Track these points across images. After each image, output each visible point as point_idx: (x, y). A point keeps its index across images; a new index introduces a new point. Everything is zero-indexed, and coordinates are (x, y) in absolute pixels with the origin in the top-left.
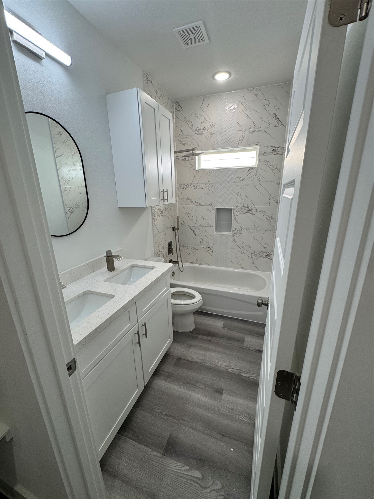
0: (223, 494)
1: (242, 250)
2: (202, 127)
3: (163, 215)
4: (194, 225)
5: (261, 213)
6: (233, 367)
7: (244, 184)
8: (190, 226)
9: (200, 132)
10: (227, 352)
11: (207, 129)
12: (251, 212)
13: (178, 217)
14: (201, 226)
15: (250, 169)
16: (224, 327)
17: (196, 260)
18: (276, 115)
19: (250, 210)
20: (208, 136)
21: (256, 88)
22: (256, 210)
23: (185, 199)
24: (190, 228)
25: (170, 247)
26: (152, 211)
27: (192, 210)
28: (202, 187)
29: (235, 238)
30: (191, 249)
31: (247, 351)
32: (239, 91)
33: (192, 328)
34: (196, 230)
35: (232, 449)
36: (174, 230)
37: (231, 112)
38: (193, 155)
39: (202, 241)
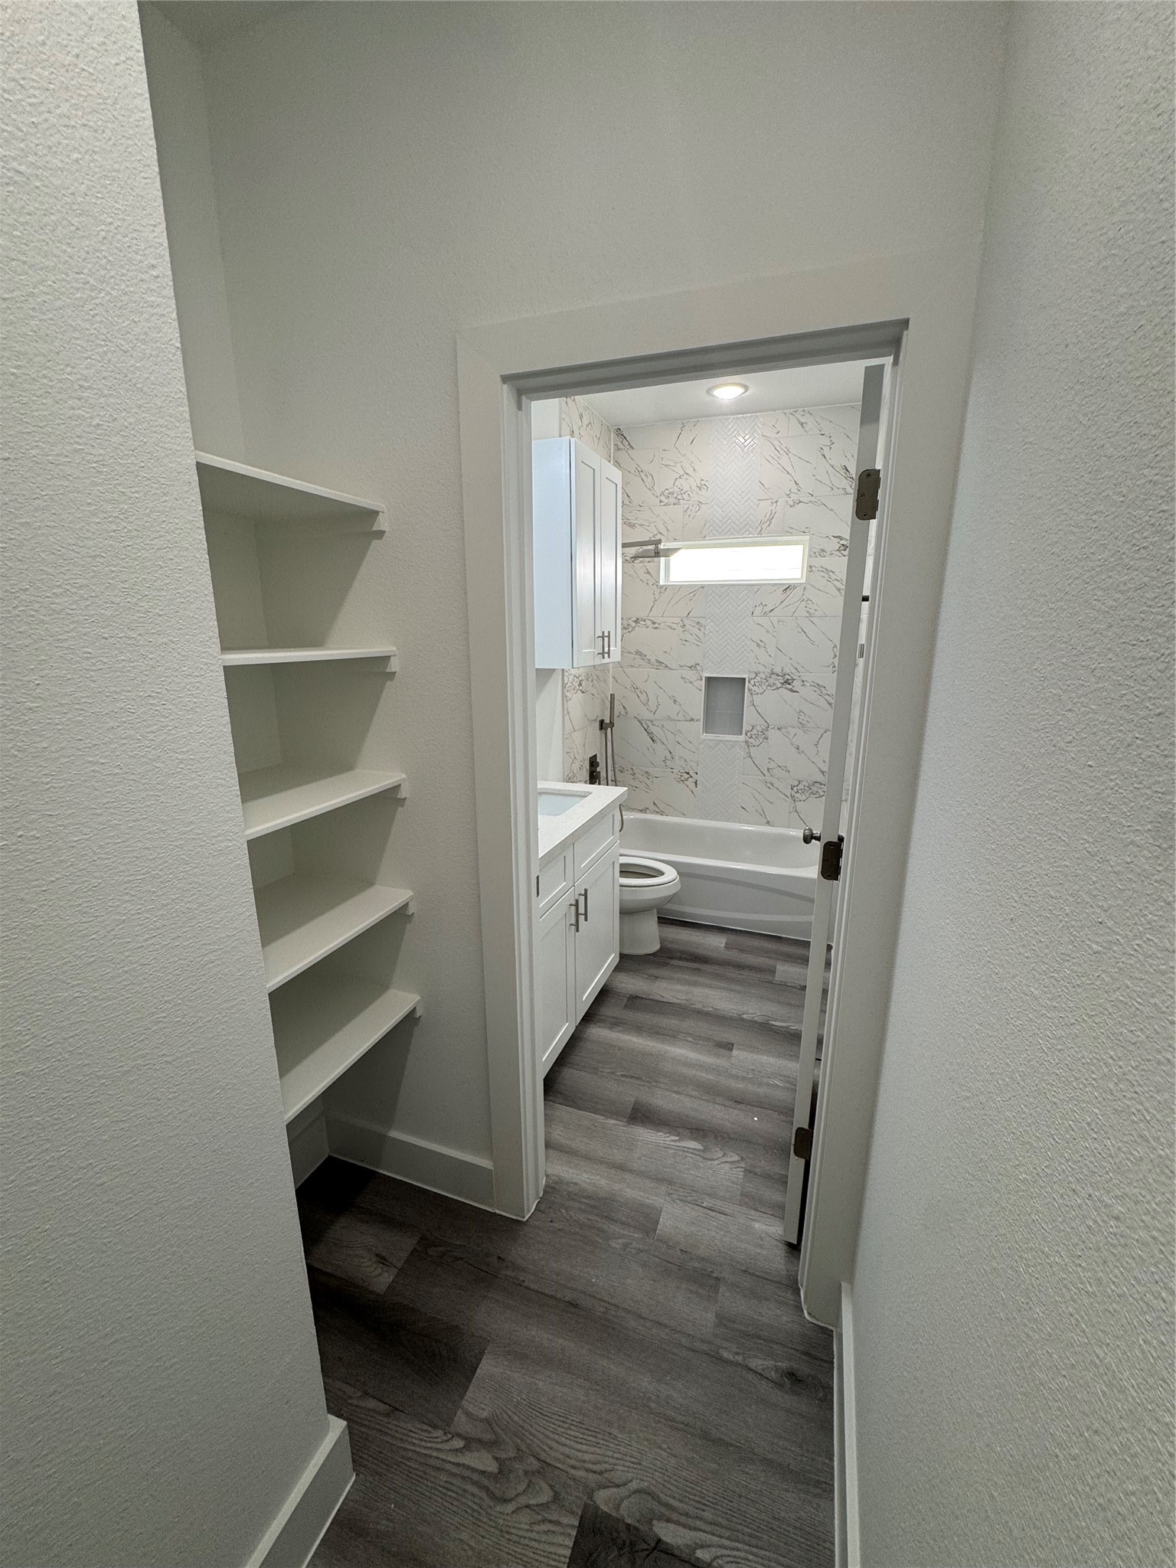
0: (743, 1166)
1: (768, 778)
2: (676, 489)
3: (584, 690)
4: (650, 716)
5: (815, 689)
6: (751, 1011)
7: (775, 620)
8: (640, 718)
9: (672, 500)
10: (738, 988)
11: (689, 493)
12: (790, 687)
13: (612, 696)
14: (670, 719)
15: (788, 588)
16: (727, 947)
17: (654, 803)
18: (847, 470)
19: (787, 682)
20: (690, 509)
21: (802, 409)
22: (803, 681)
23: (630, 653)
24: (642, 724)
25: (593, 769)
26: (563, 679)
27: (646, 681)
28: (674, 626)
29: (751, 748)
30: (640, 776)
31: (784, 987)
32: (763, 413)
33: (656, 947)
34: (653, 729)
35: (756, 1119)
36: (604, 726)
37: (745, 457)
38: (657, 554)
39: (669, 756)
